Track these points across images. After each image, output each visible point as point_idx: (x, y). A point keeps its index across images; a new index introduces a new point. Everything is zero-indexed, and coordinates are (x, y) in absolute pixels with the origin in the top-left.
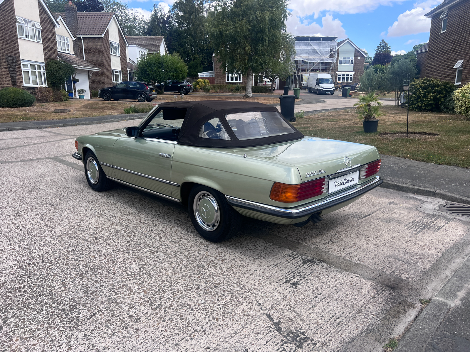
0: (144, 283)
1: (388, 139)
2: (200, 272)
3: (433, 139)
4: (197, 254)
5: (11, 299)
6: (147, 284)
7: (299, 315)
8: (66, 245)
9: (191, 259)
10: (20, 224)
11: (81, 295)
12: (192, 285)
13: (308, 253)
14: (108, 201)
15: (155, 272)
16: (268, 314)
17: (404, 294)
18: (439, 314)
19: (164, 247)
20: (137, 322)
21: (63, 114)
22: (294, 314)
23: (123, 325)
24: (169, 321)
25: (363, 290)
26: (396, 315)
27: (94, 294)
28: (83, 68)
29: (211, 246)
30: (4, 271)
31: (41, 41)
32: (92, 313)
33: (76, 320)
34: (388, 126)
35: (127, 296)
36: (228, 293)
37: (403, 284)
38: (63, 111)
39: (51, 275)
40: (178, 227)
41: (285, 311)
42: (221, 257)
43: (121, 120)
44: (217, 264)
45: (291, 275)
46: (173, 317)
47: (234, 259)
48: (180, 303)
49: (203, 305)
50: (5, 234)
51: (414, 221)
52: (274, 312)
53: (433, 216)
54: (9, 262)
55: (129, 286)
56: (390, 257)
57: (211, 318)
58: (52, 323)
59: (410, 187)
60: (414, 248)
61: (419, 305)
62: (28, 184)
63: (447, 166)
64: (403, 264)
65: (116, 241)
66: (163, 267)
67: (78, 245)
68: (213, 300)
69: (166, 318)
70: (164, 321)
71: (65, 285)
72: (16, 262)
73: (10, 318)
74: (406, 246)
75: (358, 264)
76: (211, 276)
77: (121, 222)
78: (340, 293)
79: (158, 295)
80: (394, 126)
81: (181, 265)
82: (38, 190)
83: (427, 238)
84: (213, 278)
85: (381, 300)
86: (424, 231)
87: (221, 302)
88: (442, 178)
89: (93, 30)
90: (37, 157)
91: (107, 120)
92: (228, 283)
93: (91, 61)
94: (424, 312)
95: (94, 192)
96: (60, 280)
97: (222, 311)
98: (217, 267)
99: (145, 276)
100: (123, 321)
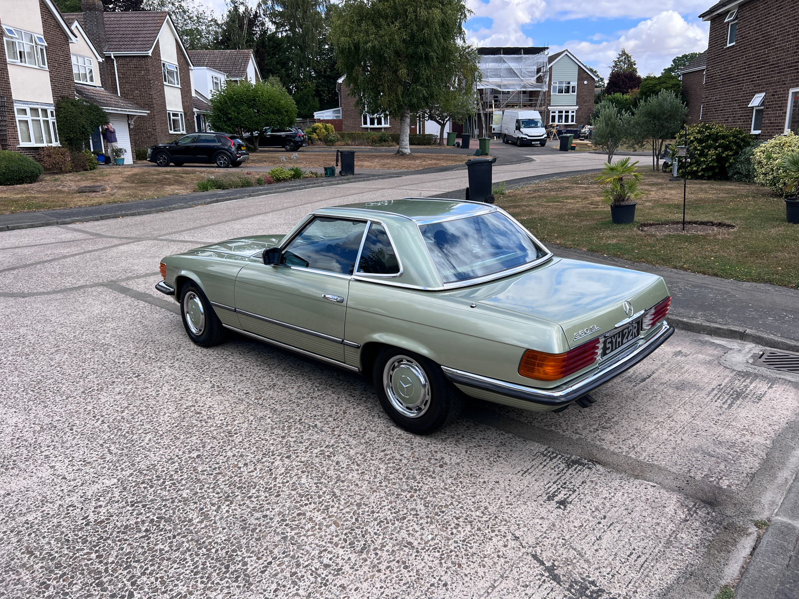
0: (330, 510)
1: (654, 236)
2: (412, 488)
3: (726, 236)
4: (398, 457)
5: (129, 544)
6: (334, 510)
7: (580, 554)
8: (185, 446)
9: (391, 465)
10: (96, 411)
11: (238, 533)
12: (405, 511)
13: (570, 448)
14: (228, 365)
15: (342, 490)
16: (534, 553)
17: (729, 513)
18: (786, 544)
19: (342, 446)
20: (338, 574)
21: (94, 194)
22: (572, 552)
23: (319, 579)
24: (388, 572)
25: (667, 509)
26: (724, 548)
27: (257, 531)
28: (120, 111)
29: (417, 440)
30: (100, 496)
31: (47, 66)
32: (266, 563)
33: (245, 575)
34: (649, 209)
35: (310, 533)
36: (464, 522)
37: (725, 497)
38: (93, 190)
39: (180, 501)
40: (354, 408)
41: (558, 547)
42: (436, 460)
43: (197, 205)
44: (434, 472)
45: (553, 487)
46: (391, 564)
47: (458, 464)
48: (396, 540)
49: (432, 543)
50: (79, 430)
51: (720, 385)
52: (542, 551)
53: (746, 375)
54: (104, 481)
55: (308, 514)
56: (696, 451)
57: (450, 565)
58: (208, 582)
59: (704, 324)
60: (729, 434)
61: (753, 529)
62: (84, 337)
63: (755, 284)
64: (718, 463)
65: (263, 437)
66: (351, 480)
67: (204, 447)
68: (444, 534)
69: (382, 567)
70: (379, 571)
71: (206, 517)
72: (116, 480)
73: (139, 577)
74: (716, 430)
75: (652, 466)
76: (431, 493)
77: (260, 402)
78: (634, 515)
79: (357, 528)
80: (658, 210)
81: (378, 475)
82: (105, 347)
83: (744, 415)
84: (434, 497)
85: (697, 524)
86: (738, 402)
87: (458, 536)
88: (751, 307)
89: (133, 43)
90: (80, 283)
91: (174, 206)
92: (461, 505)
93: (131, 97)
94: (764, 542)
95: (199, 349)
96: (196, 508)
97: (464, 552)
98: (435, 478)
99: (328, 497)
100: (316, 573)
